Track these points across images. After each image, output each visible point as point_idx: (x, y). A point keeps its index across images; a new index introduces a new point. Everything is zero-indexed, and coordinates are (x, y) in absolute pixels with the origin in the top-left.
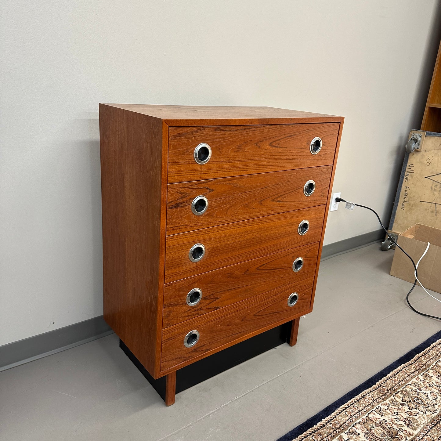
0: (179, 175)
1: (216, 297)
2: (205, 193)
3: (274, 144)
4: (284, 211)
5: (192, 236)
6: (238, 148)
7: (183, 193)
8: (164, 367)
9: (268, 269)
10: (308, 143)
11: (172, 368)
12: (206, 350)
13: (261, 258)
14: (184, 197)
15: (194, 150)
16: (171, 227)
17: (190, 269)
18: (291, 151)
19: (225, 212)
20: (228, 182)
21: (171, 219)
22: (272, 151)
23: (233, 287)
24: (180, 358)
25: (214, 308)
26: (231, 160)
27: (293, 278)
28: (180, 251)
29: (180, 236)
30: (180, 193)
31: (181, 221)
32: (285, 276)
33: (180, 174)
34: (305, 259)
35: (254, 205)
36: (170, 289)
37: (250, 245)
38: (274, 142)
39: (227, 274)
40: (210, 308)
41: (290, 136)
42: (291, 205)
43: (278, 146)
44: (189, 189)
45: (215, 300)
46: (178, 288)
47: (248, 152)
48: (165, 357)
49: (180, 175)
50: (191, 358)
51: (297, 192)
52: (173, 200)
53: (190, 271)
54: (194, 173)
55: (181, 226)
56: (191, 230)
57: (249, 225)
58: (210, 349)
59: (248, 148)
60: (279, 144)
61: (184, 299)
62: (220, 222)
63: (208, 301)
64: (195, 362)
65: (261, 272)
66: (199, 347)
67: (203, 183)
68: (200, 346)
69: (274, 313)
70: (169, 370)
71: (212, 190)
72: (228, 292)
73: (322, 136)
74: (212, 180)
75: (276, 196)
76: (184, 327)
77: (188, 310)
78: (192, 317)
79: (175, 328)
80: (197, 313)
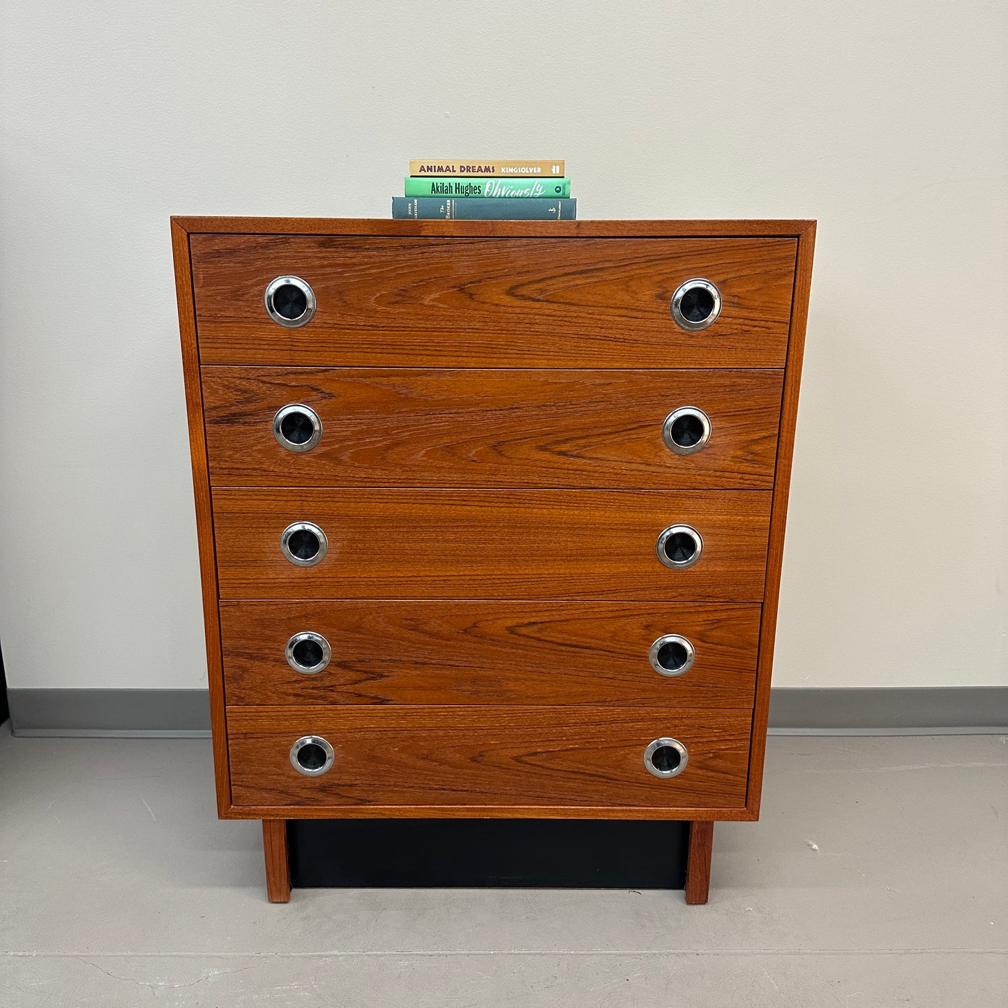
0: (229, 346)
1: (376, 670)
2: (311, 398)
3: (524, 291)
4: (590, 486)
5: (285, 498)
6: (400, 295)
7: (245, 392)
8: (239, 796)
9: (549, 639)
10: (664, 296)
11: (260, 807)
12: (361, 800)
13: (520, 604)
14: (248, 401)
15: (263, 292)
16: (223, 469)
17: (289, 580)
18: (592, 314)
19: (380, 457)
20: (377, 380)
21: (218, 447)
22: (518, 310)
23: (431, 659)
24: (282, 792)
25: (372, 698)
26: (382, 325)
27: (654, 690)
28: (254, 530)
29: (251, 493)
30: (236, 391)
31: (249, 459)
32: (620, 677)
33: (233, 346)
34: (700, 643)
35: (474, 452)
36: (237, 614)
37: (473, 559)
38: (523, 285)
39: (407, 619)
40: (360, 695)
41: (582, 272)
42: (616, 471)
43: (540, 297)
44: (261, 385)
45: (373, 679)
46: (257, 617)
47: (434, 306)
48: (240, 774)
49: (231, 348)
50: (314, 803)
51: (634, 436)
52: (218, 403)
53: (287, 585)
54: (273, 347)
55: (249, 469)
56: (278, 484)
57: (464, 503)
58: (373, 803)
59: (433, 296)
60: (542, 291)
61: (279, 650)
62: (365, 480)
63: (351, 675)
65: (522, 641)
66: (338, 785)
67: (301, 373)
68: (339, 782)
69: (593, 775)
70: (254, 810)
71: (331, 396)
72: (416, 669)
73: (721, 278)
74: (325, 371)
75: (551, 438)
76: (286, 720)
77: (294, 679)
78: (306, 701)
79: (261, 714)
80: (320, 696)
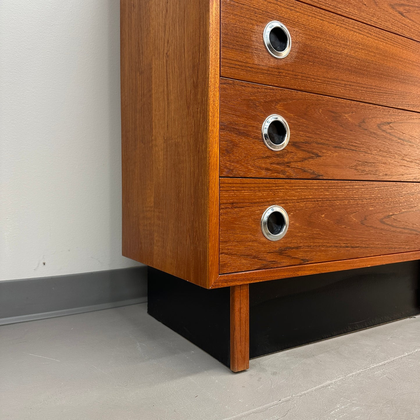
1: (314, 151)
8: (225, 264)
11: (240, 273)
12: (303, 260)
17: (267, 68)
24: (255, 257)
25: (311, 173)
36: (232, 92)
37: (363, 72)
39: (331, 112)
45: (312, 158)
46: (245, 97)
50: (275, 266)
53: (266, 72)
58: (310, 262)
61: (257, 128)
63: (301, 154)
64: (284, 277)
65: (384, 135)
70: (236, 276)
72: (335, 151)
76: (259, 191)
77: (266, 155)
78: (273, 175)
79: (244, 185)
80: (282, 170)
